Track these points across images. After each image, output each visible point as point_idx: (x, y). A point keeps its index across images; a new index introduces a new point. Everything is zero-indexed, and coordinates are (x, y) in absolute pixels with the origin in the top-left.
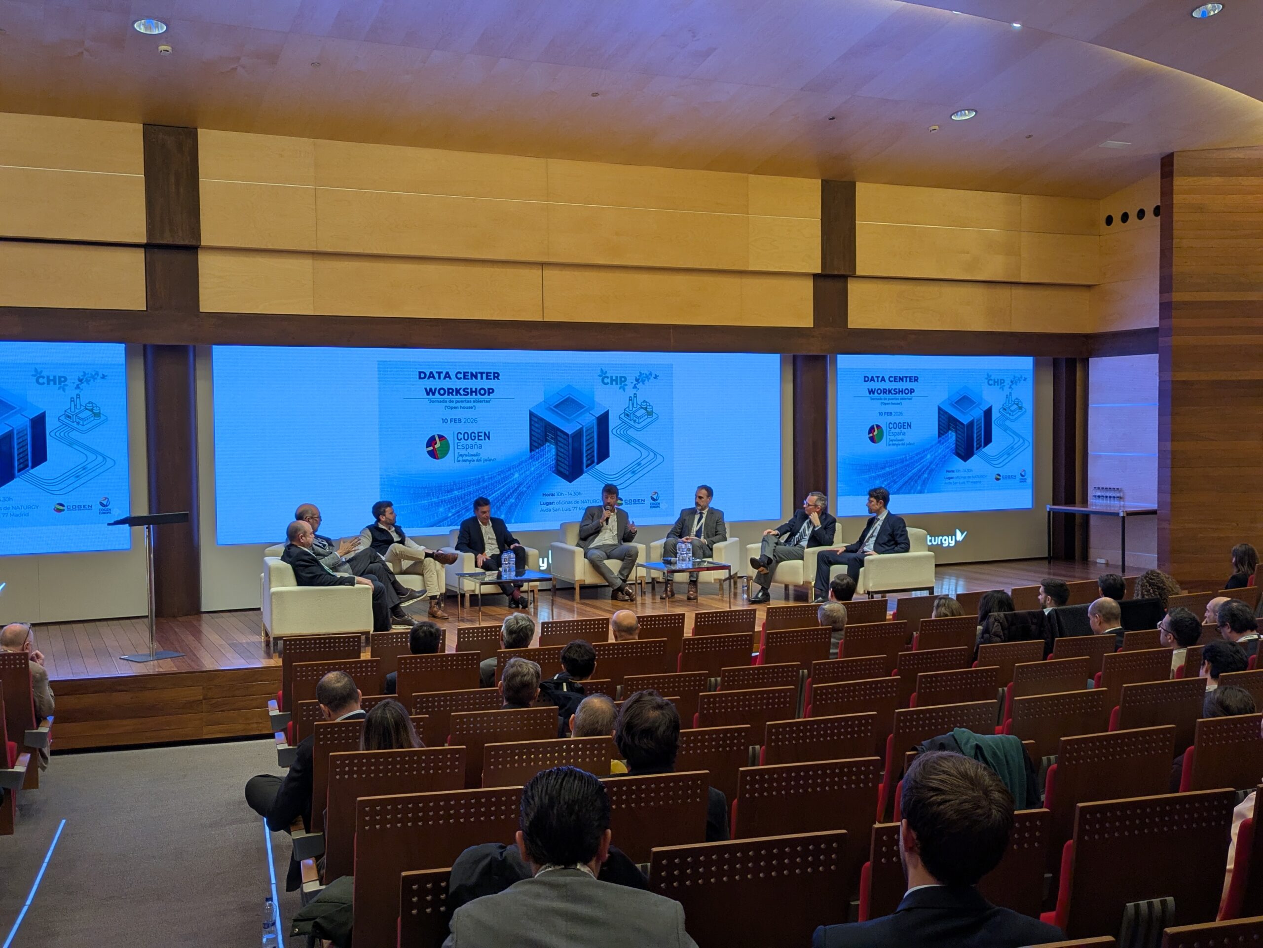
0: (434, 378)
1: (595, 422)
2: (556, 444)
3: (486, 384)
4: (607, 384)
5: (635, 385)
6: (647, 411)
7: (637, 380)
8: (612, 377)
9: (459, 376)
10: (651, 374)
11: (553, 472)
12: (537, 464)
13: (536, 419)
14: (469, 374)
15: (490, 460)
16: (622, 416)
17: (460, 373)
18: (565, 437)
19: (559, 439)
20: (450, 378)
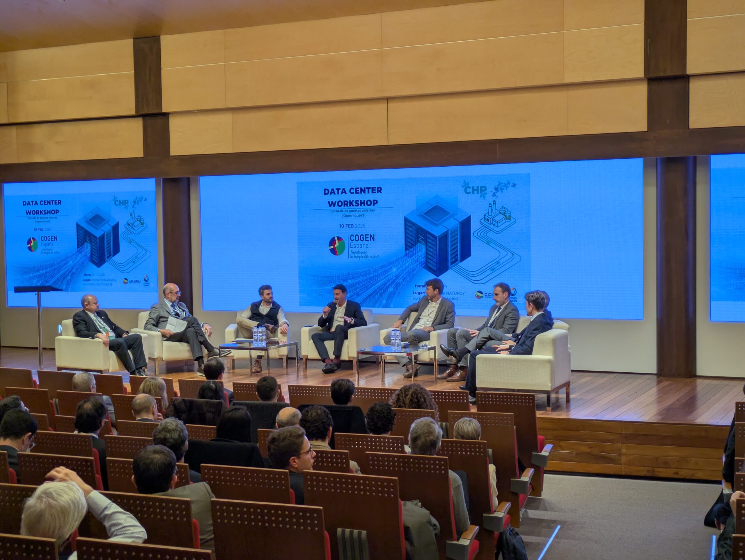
0: (335, 194)
1: (459, 226)
2: (426, 245)
3: (371, 197)
4: (470, 193)
5: (494, 193)
6: (505, 216)
7: (496, 189)
8: (473, 187)
9: (352, 191)
10: (509, 183)
11: (423, 267)
12: (410, 261)
13: (410, 224)
14: (359, 190)
15: (374, 257)
16: (483, 221)
17: (353, 189)
18: (433, 238)
19: (428, 240)
20: (346, 193)
